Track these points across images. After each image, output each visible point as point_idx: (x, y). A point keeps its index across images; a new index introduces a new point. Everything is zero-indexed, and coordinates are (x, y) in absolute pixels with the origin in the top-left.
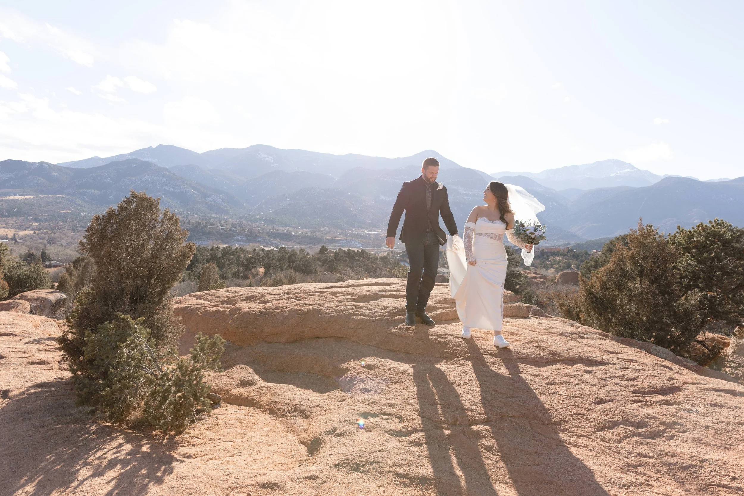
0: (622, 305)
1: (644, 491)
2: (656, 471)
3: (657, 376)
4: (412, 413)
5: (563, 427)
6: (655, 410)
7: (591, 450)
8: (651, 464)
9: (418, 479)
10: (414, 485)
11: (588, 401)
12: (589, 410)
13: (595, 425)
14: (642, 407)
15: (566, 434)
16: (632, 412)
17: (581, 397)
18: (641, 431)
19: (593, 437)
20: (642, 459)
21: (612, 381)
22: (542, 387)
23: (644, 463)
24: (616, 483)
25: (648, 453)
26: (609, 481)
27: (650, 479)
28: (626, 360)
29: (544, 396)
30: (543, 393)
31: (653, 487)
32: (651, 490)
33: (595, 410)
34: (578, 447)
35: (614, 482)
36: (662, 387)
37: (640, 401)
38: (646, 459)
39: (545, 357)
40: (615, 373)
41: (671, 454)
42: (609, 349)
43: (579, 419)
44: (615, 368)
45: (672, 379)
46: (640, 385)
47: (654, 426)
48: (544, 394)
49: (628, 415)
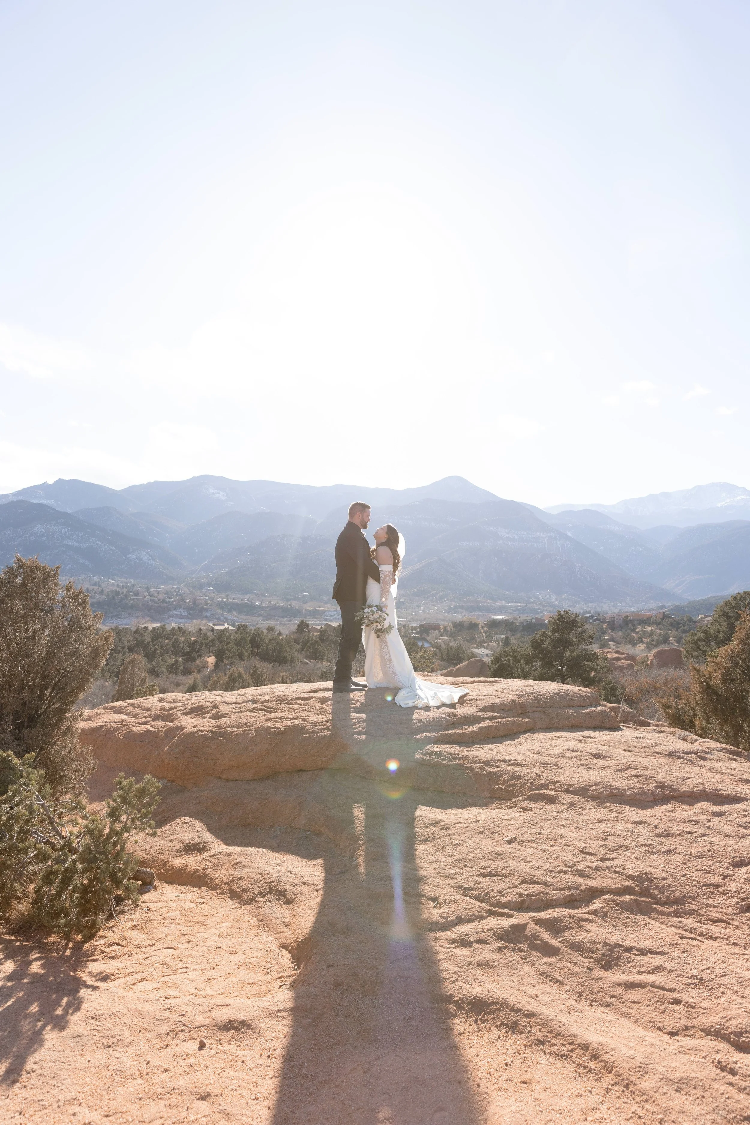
4: (453, 891)
5: (688, 907)
7: (735, 944)
9: (468, 1004)
11: (723, 863)
12: (725, 877)
13: (737, 903)
15: (694, 918)
17: (712, 857)
19: (736, 923)
22: (650, 842)
29: (655, 856)
30: (652, 851)
33: (734, 877)
34: (715, 939)
39: (650, 792)
43: (712, 893)
48: (655, 854)
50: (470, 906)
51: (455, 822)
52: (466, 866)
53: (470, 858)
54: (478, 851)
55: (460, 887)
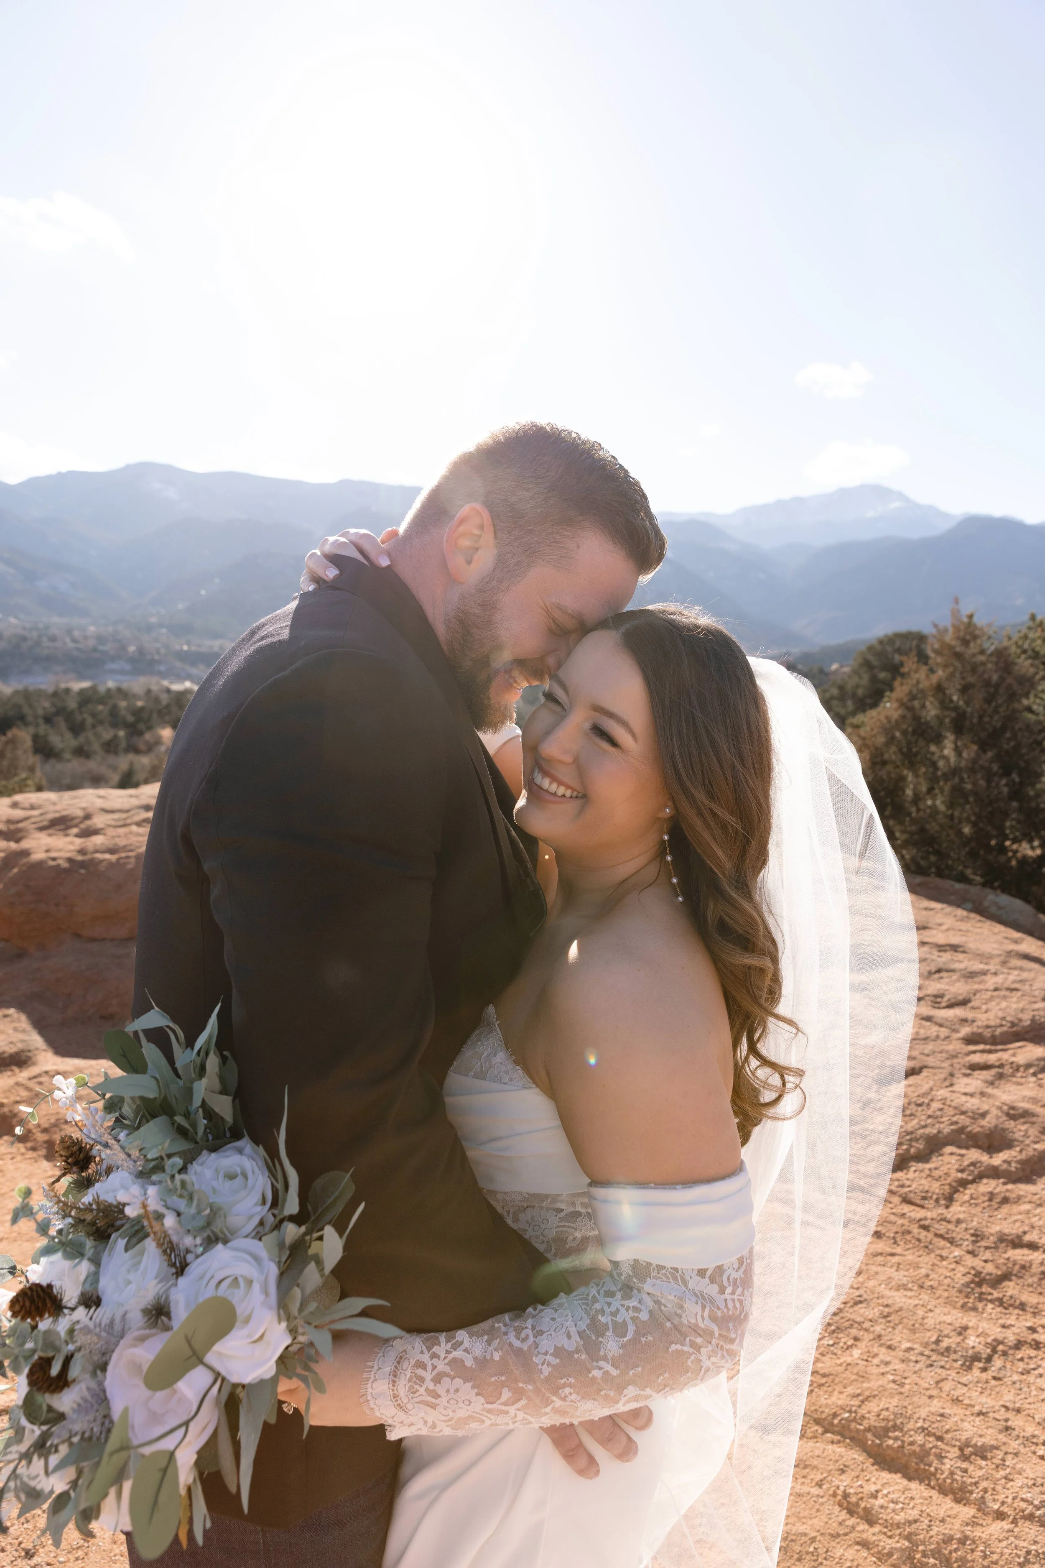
3: (1017, 989)
6: (1026, 1091)
8: (1037, 1268)
14: (993, 1084)
16: (972, 1103)
18: (998, 1160)
20: (1012, 1253)
23: (1017, 1267)
25: (1025, 1233)
27: (1039, 1321)
36: (1034, 1020)
37: (986, 1067)
38: (1021, 1251)
46: (982, 1019)
47: (1028, 1142)
49: (963, 1113)
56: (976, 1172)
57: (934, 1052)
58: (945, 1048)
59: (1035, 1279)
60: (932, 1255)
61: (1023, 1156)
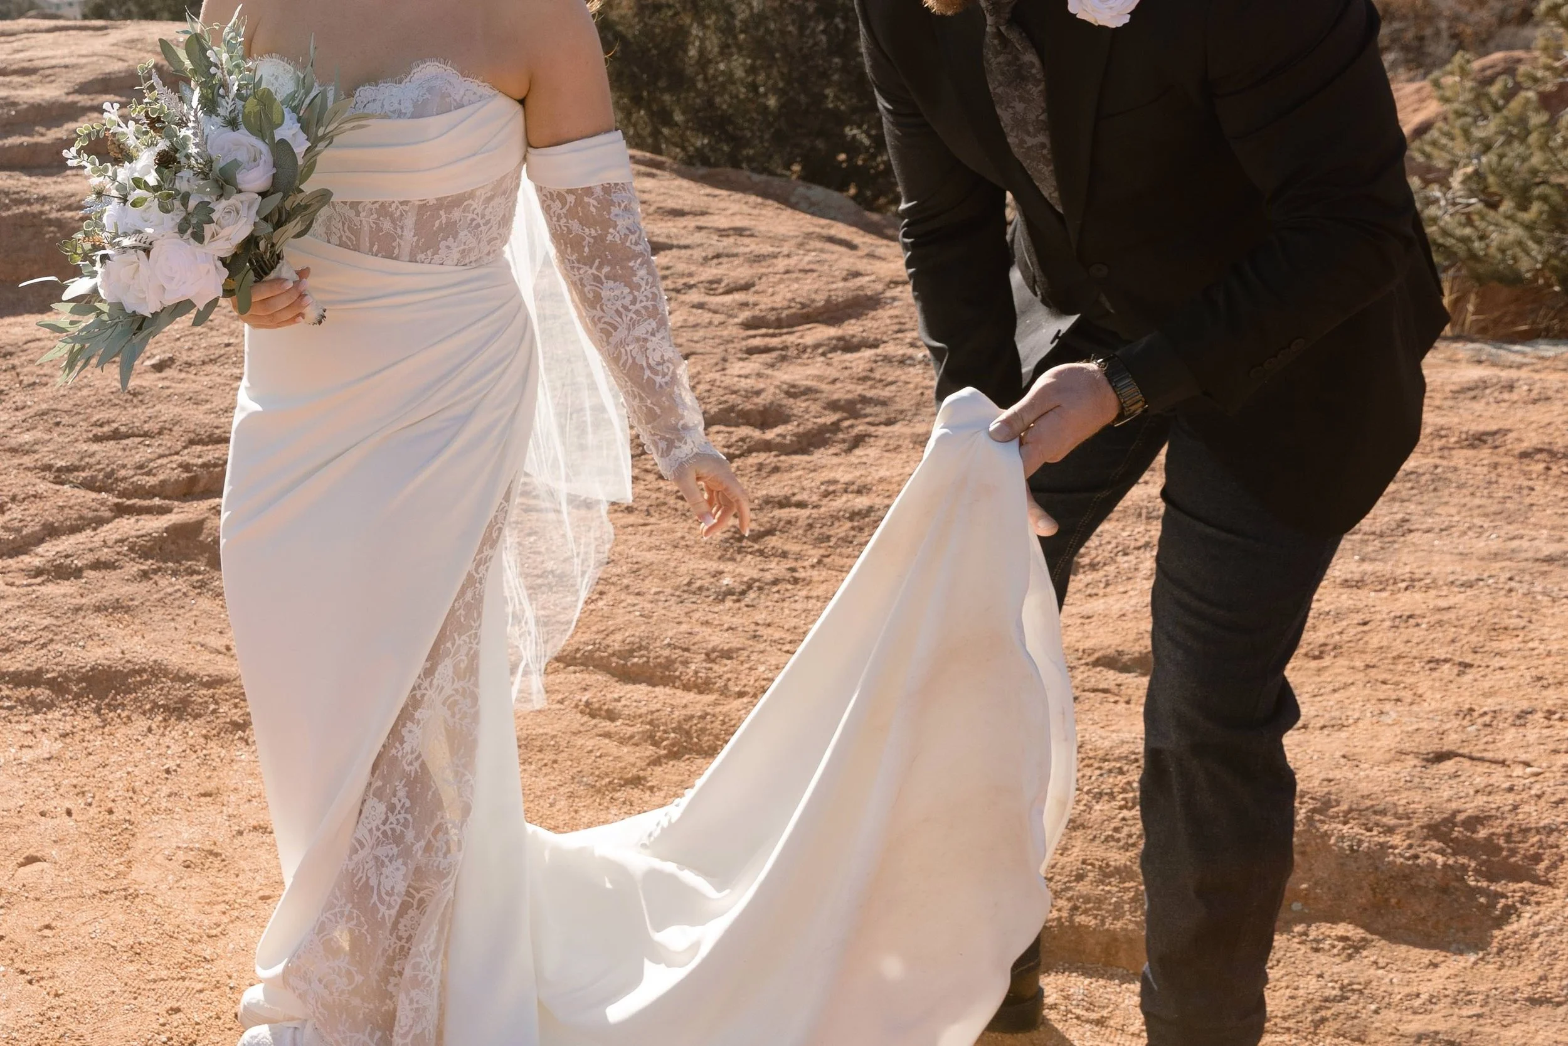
0: (704, 61)
1: (783, 600)
2: (816, 539)
3: (812, 271)
4: (30, 477)
6: (811, 371)
8: (802, 522)
9: (79, 681)
10: (68, 701)
14: (772, 366)
16: (745, 384)
18: (770, 435)
20: (777, 513)
21: (682, 297)
23: (782, 524)
24: (708, 589)
25: (794, 494)
26: (686, 588)
27: (799, 564)
28: (723, 233)
31: (808, 584)
32: (804, 593)
35: (700, 588)
36: (828, 301)
37: (767, 350)
38: (787, 510)
40: (690, 275)
41: (855, 487)
42: (671, 204)
44: (690, 260)
45: (857, 274)
46: (765, 302)
47: (807, 416)
49: (735, 392)
50: (72, 502)
51: (24, 339)
52: (58, 424)
53: (68, 407)
54: (85, 392)
55: (48, 468)
56: (745, 447)
57: (705, 338)
58: (719, 333)
59: (801, 532)
60: (690, 521)
61: (801, 429)
